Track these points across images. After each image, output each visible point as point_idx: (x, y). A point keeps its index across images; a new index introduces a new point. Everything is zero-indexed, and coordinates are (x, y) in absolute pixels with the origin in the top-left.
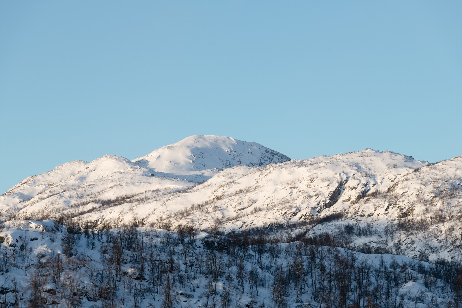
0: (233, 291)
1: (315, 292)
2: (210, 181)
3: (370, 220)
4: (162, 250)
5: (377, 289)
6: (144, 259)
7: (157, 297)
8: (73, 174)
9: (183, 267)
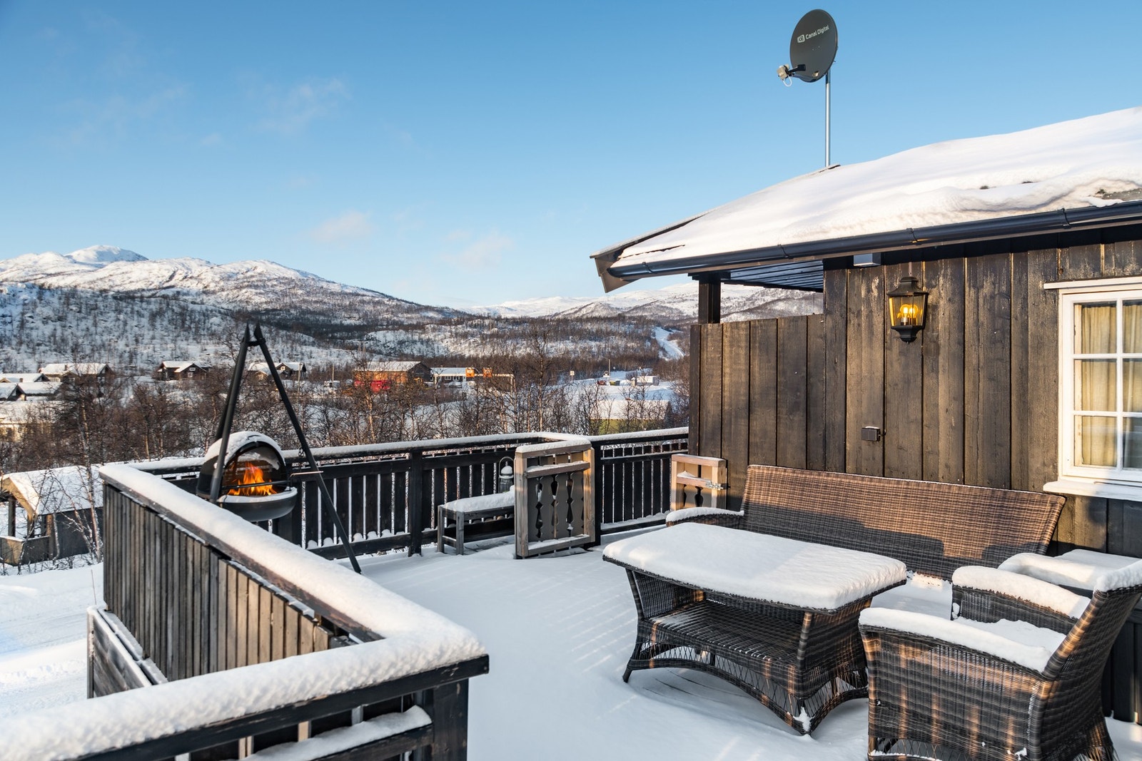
0: (128, 319)
1: (169, 320)
2: (107, 267)
3: (188, 289)
4: (91, 300)
5: (199, 320)
6: (81, 303)
7: (89, 321)
8: (30, 260)
9: (102, 308)
